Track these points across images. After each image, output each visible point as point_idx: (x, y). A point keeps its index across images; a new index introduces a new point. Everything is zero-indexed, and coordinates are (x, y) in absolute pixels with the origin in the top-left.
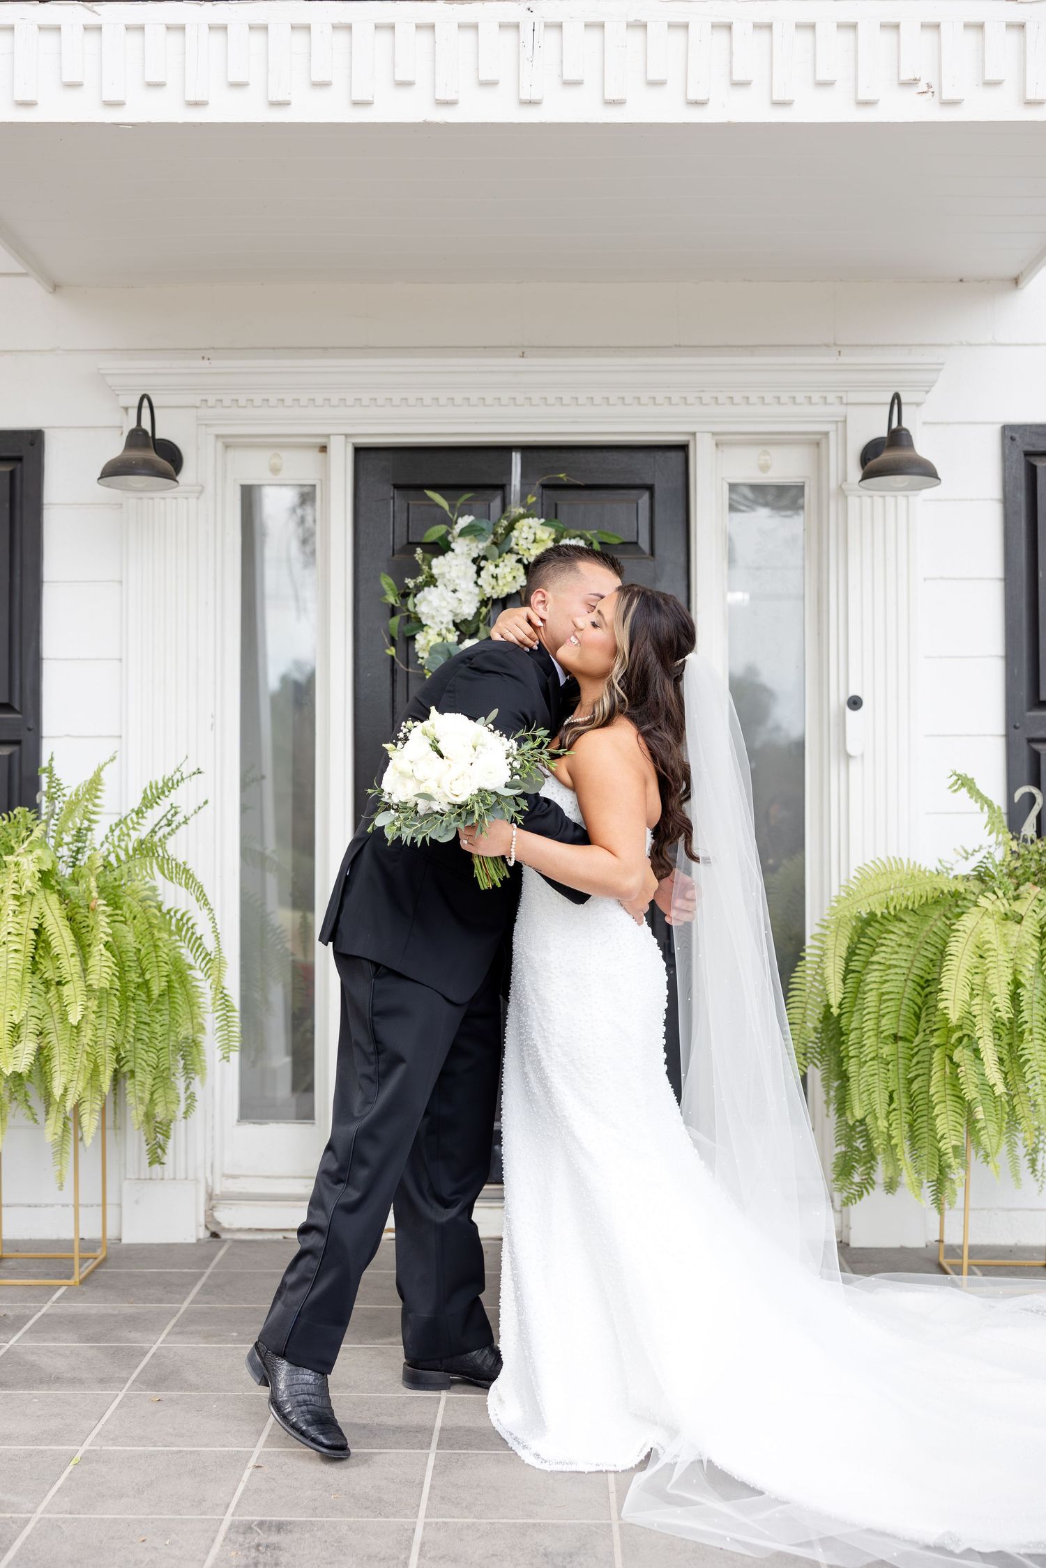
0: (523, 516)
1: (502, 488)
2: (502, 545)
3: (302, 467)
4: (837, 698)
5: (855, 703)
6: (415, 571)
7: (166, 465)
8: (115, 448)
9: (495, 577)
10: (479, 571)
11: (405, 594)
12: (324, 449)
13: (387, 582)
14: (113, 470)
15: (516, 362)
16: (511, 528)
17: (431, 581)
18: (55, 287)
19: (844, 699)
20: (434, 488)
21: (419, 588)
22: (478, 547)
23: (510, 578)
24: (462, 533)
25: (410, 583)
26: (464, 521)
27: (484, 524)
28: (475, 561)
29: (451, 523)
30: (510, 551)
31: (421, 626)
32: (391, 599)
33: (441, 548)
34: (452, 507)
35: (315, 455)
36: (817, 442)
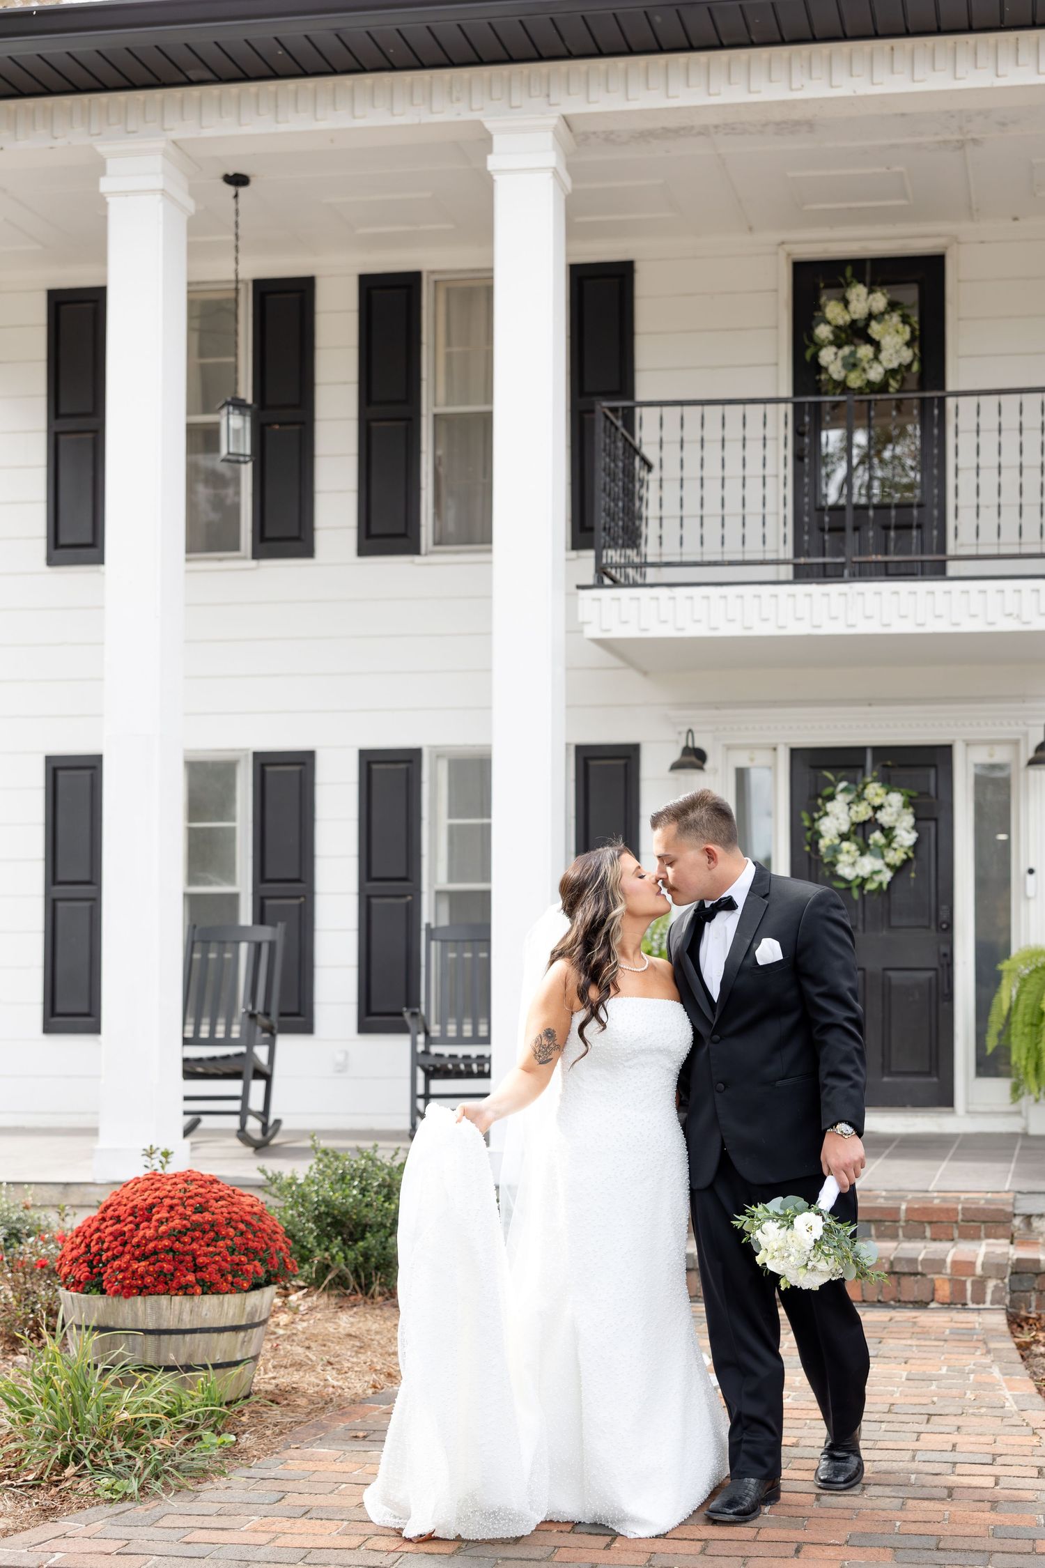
0: (872, 782)
1: (863, 767)
2: (860, 797)
3: (763, 758)
4: (1024, 869)
5: (1031, 871)
6: (818, 809)
7: (698, 762)
8: (675, 755)
9: (857, 812)
10: (850, 808)
11: (813, 820)
12: (775, 749)
13: (804, 815)
14: (676, 767)
15: (867, 709)
16: (864, 788)
17: (826, 814)
18: (645, 673)
19: (1026, 869)
20: (828, 768)
21: (820, 818)
22: (850, 797)
23: (864, 813)
24: (843, 791)
25: (816, 815)
26: (842, 785)
27: (852, 787)
28: (849, 804)
29: (835, 787)
30: (864, 799)
31: (821, 836)
32: (807, 823)
33: (831, 798)
34: (835, 777)
35: (769, 753)
36: (1016, 743)
